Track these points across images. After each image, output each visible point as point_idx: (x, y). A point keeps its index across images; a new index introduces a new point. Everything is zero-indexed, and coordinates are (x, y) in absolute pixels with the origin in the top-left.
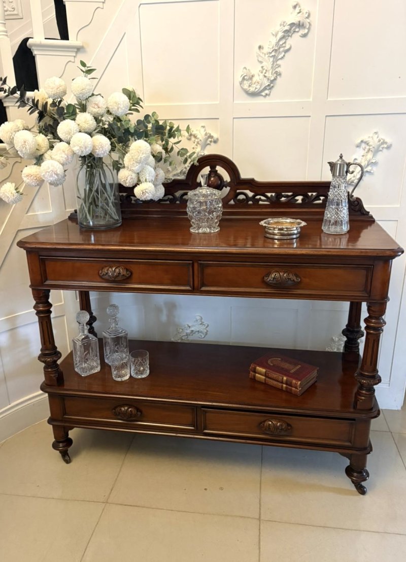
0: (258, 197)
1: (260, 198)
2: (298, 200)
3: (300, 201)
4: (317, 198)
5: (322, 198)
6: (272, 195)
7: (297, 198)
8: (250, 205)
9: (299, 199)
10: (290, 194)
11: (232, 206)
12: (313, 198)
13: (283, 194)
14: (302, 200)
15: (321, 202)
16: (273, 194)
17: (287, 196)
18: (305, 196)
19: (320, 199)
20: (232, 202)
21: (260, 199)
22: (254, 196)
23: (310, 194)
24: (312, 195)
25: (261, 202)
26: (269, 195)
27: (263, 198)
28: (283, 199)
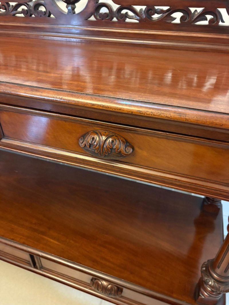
0: (124, 12)
1: (127, 13)
2: (175, 19)
3: (177, 21)
4: (202, 16)
5: (209, 17)
6: (141, 10)
7: (174, 15)
8: (114, 22)
9: (177, 16)
10: (165, 8)
11: (92, 24)
12: (195, 17)
13: (156, 7)
14: (182, 18)
15: (206, 23)
16: (144, 8)
17: (162, 12)
18: (186, 12)
19: (206, 19)
20: (92, 18)
21: (126, 15)
22: (120, 10)
23: (192, 10)
24: (196, 11)
25: (128, 20)
26: (138, 8)
27: (130, 13)
28: (156, 16)
